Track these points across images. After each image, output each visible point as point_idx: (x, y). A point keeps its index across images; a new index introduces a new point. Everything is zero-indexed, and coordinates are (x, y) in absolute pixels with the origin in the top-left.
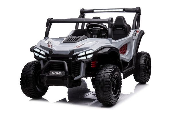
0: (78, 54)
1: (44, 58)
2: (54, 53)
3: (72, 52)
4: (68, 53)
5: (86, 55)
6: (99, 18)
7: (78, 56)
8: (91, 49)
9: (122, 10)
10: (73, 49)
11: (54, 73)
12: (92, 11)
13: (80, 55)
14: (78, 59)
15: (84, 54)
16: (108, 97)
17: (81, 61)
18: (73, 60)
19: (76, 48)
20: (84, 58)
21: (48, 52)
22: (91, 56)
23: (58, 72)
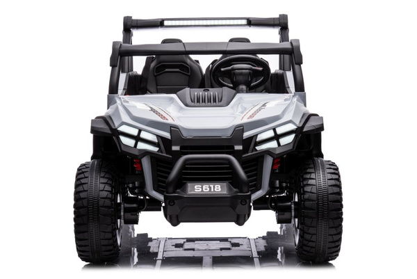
0: (257, 135)
3: (240, 129)
4: (229, 134)
5: (277, 137)
7: (258, 140)
8: (290, 122)
9: (244, 22)
11: (202, 188)
13: (260, 138)
14: (258, 148)
15: (271, 134)
17: (268, 152)
18: (245, 150)
19: (245, 120)
20: (273, 144)
21: (167, 135)
22: (290, 138)
23: (212, 186)
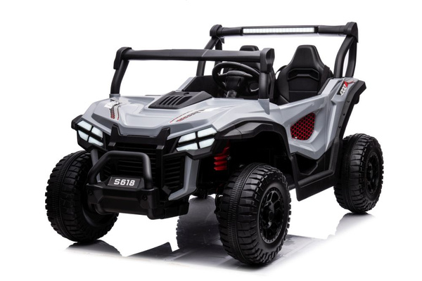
0: (180, 137)
1: (99, 144)
2: (123, 133)
3: (166, 131)
4: (156, 134)
5: (198, 140)
6: (256, 49)
7: (179, 141)
8: (211, 126)
9: (312, 30)
10: (169, 124)
11: (120, 182)
12: (238, 32)
13: (182, 139)
14: (179, 149)
15: (192, 136)
16: (250, 244)
17: (186, 153)
18: (167, 150)
19: (174, 123)
20: (194, 147)
21: (109, 131)
22: (210, 142)
23: (128, 181)
